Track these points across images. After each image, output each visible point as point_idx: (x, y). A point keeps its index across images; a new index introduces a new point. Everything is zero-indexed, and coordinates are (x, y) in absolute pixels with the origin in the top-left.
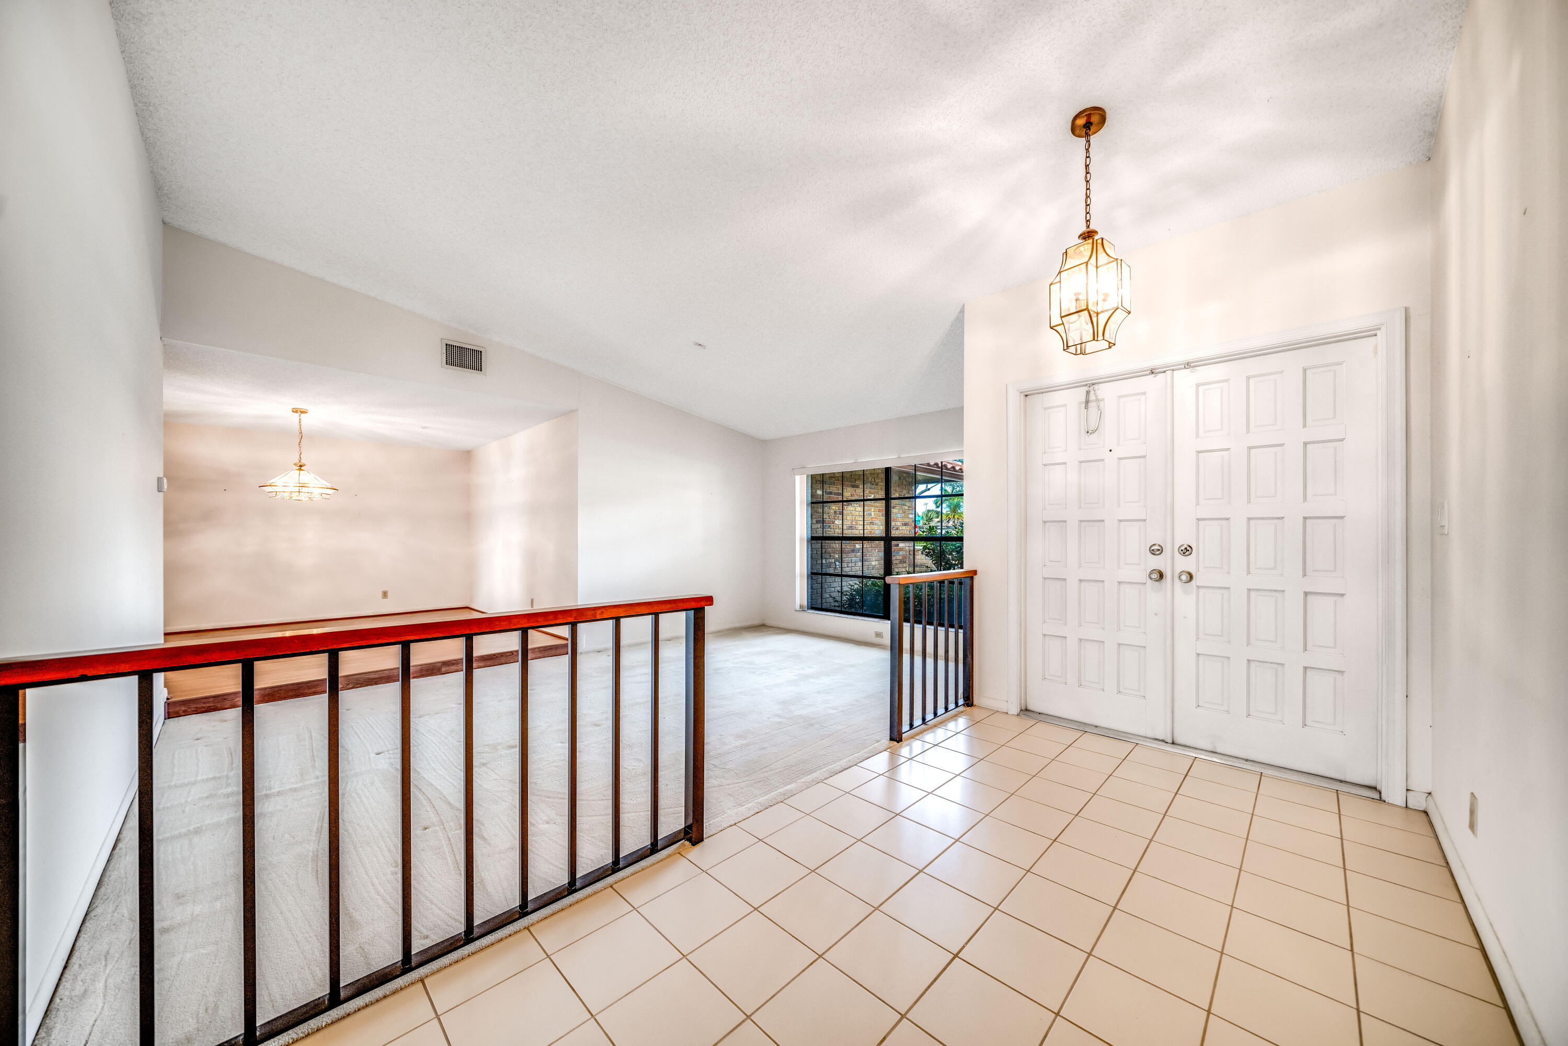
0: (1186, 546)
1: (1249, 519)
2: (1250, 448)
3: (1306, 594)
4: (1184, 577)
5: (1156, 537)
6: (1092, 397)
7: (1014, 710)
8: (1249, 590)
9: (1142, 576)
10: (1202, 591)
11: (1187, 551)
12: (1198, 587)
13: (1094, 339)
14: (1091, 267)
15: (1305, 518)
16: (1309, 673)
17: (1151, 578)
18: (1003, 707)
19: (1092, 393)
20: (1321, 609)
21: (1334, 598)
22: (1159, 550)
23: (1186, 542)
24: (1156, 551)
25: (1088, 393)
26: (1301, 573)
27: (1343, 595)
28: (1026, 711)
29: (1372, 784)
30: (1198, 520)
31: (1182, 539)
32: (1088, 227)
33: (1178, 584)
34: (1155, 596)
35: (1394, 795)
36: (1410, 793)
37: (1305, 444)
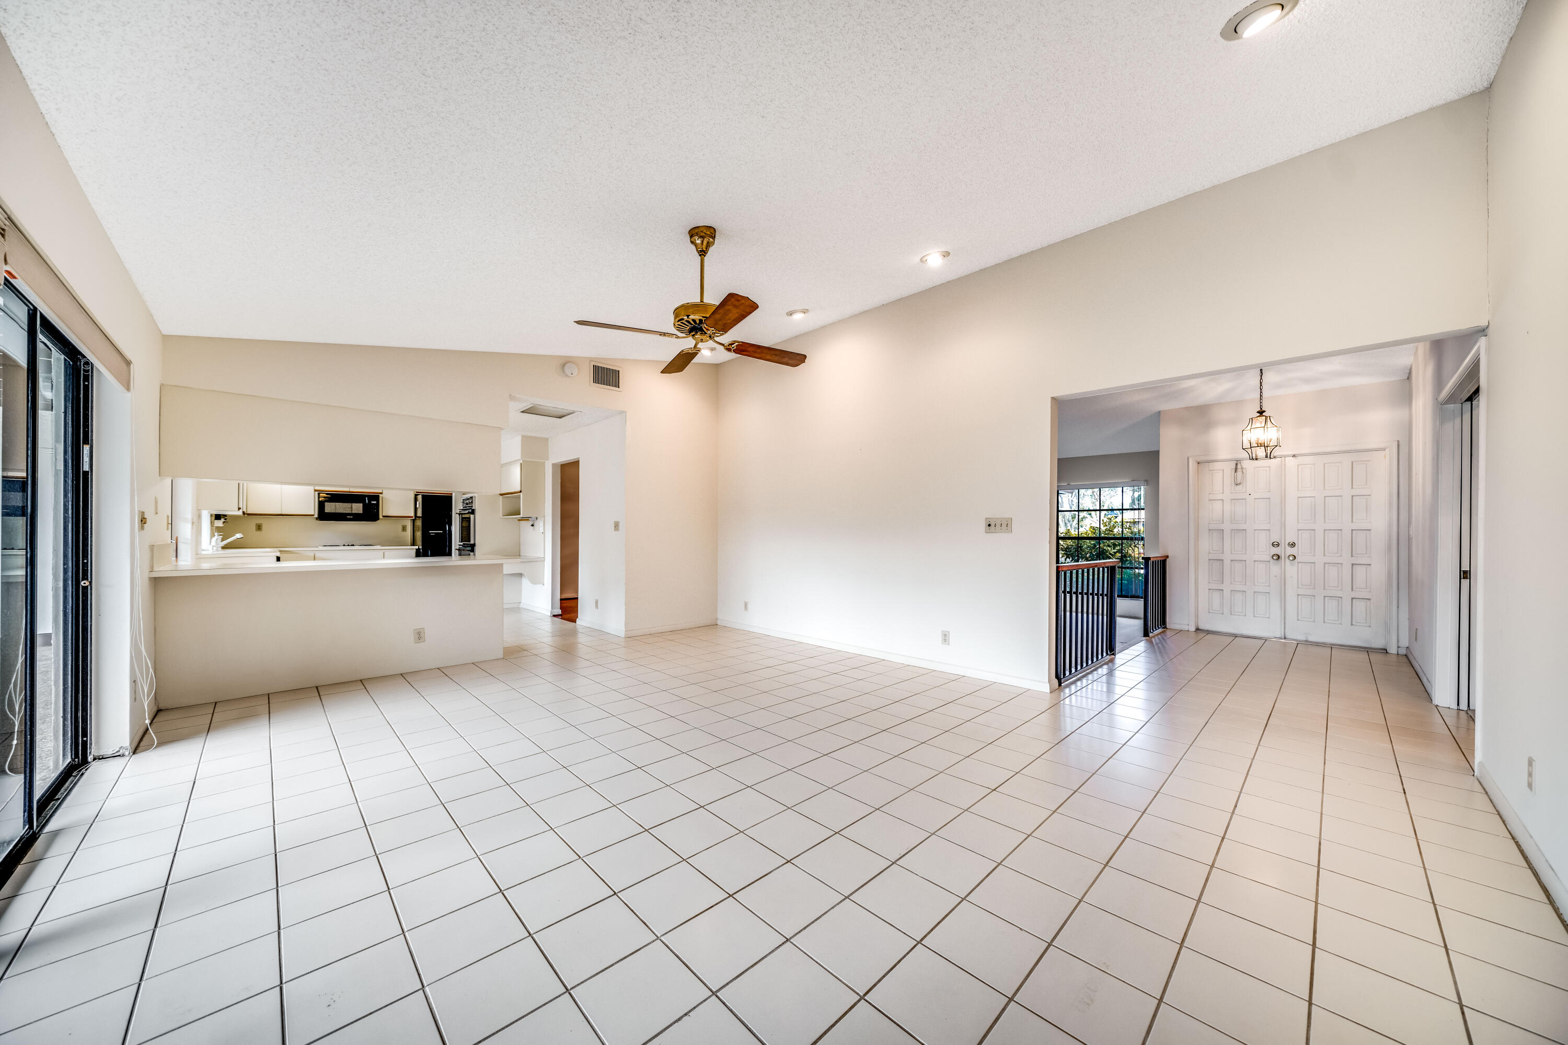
0: (1291, 543)
1: (1325, 530)
2: (1325, 497)
3: (1353, 564)
4: (1291, 558)
5: (1275, 538)
6: (1239, 466)
7: (1193, 629)
8: (1325, 563)
9: (1268, 558)
10: (1300, 564)
11: (1293, 545)
12: (1298, 562)
13: (1266, 457)
14: (1266, 428)
15: (1352, 530)
16: (1354, 600)
17: (1273, 559)
18: (1186, 628)
19: (1239, 464)
20: (1360, 572)
21: (1366, 566)
22: (1277, 545)
23: (1291, 541)
24: (1276, 545)
25: (1237, 464)
26: (1350, 555)
27: (1370, 565)
28: (1198, 629)
29: (1384, 648)
30: (1298, 530)
31: (1290, 539)
32: (1261, 409)
33: (1287, 560)
34: (1275, 568)
35: (1393, 650)
36: (1399, 649)
37: (1352, 496)
